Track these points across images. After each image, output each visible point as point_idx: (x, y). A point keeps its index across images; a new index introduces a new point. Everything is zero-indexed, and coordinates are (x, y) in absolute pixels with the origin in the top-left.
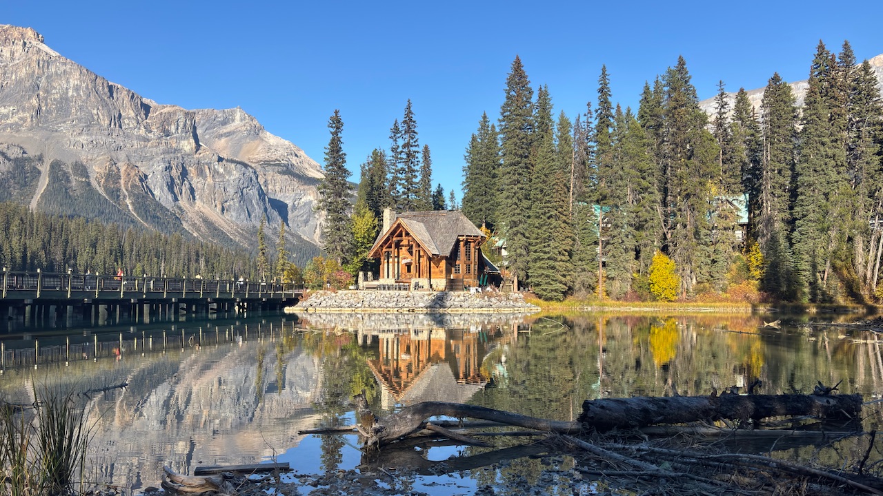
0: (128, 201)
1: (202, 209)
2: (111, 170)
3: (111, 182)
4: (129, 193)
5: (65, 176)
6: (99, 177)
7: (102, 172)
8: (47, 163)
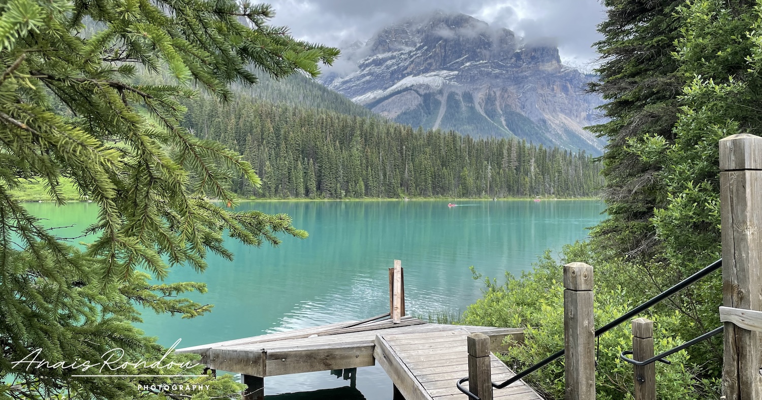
1: (564, 120)
2: (490, 95)
3: (489, 105)
4: (503, 111)
5: (457, 103)
6: (481, 101)
7: (483, 97)
8: (446, 95)
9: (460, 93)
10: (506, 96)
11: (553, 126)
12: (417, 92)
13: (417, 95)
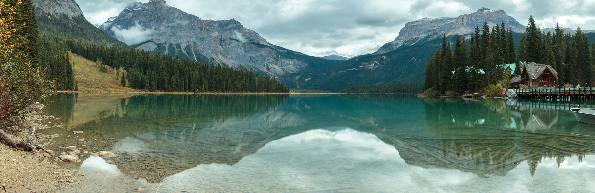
0: (195, 57)
1: (221, 59)
2: (188, 45)
3: (189, 50)
4: (195, 53)
5: (173, 48)
6: (185, 48)
7: (186, 46)
8: (168, 44)
9: (175, 44)
10: (196, 46)
11: (217, 61)
12: (154, 43)
13: (154, 44)
